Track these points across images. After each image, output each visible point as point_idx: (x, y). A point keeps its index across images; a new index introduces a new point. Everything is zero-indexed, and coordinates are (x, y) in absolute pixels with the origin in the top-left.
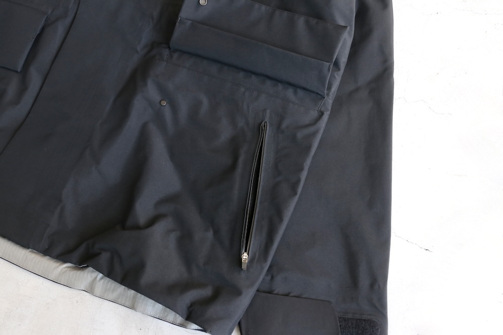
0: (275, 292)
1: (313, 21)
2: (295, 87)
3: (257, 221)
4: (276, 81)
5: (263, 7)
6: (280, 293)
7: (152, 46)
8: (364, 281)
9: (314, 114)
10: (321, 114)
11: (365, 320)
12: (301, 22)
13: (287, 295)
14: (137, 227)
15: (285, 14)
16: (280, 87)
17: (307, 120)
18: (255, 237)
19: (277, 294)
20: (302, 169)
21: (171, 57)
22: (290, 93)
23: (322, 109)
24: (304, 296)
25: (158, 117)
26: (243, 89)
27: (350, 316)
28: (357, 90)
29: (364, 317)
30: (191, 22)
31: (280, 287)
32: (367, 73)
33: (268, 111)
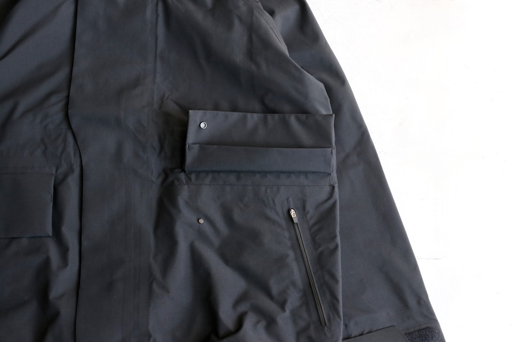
0: (353, 335)
1: (303, 117)
2: (306, 173)
3: (318, 289)
4: (289, 173)
5: (255, 115)
6: (357, 335)
7: (166, 173)
8: (412, 301)
9: (327, 189)
10: (333, 187)
11: (423, 329)
12: (293, 120)
13: (362, 334)
14: (230, 334)
15: (276, 116)
16: (293, 177)
17: (324, 195)
18: (323, 302)
19: (355, 337)
20: (335, 237)
21: (190, 179)
22: (302, 179)
23: (332, 183)
24: (374, 330)
25: (201, 234)
26: (263, 189)
27: (412, 330)
28: (347, 156)
29: (423, 327)
30: (198, 145)
31: (354, 331)
32: (350, 141)
33: (290, 199)
